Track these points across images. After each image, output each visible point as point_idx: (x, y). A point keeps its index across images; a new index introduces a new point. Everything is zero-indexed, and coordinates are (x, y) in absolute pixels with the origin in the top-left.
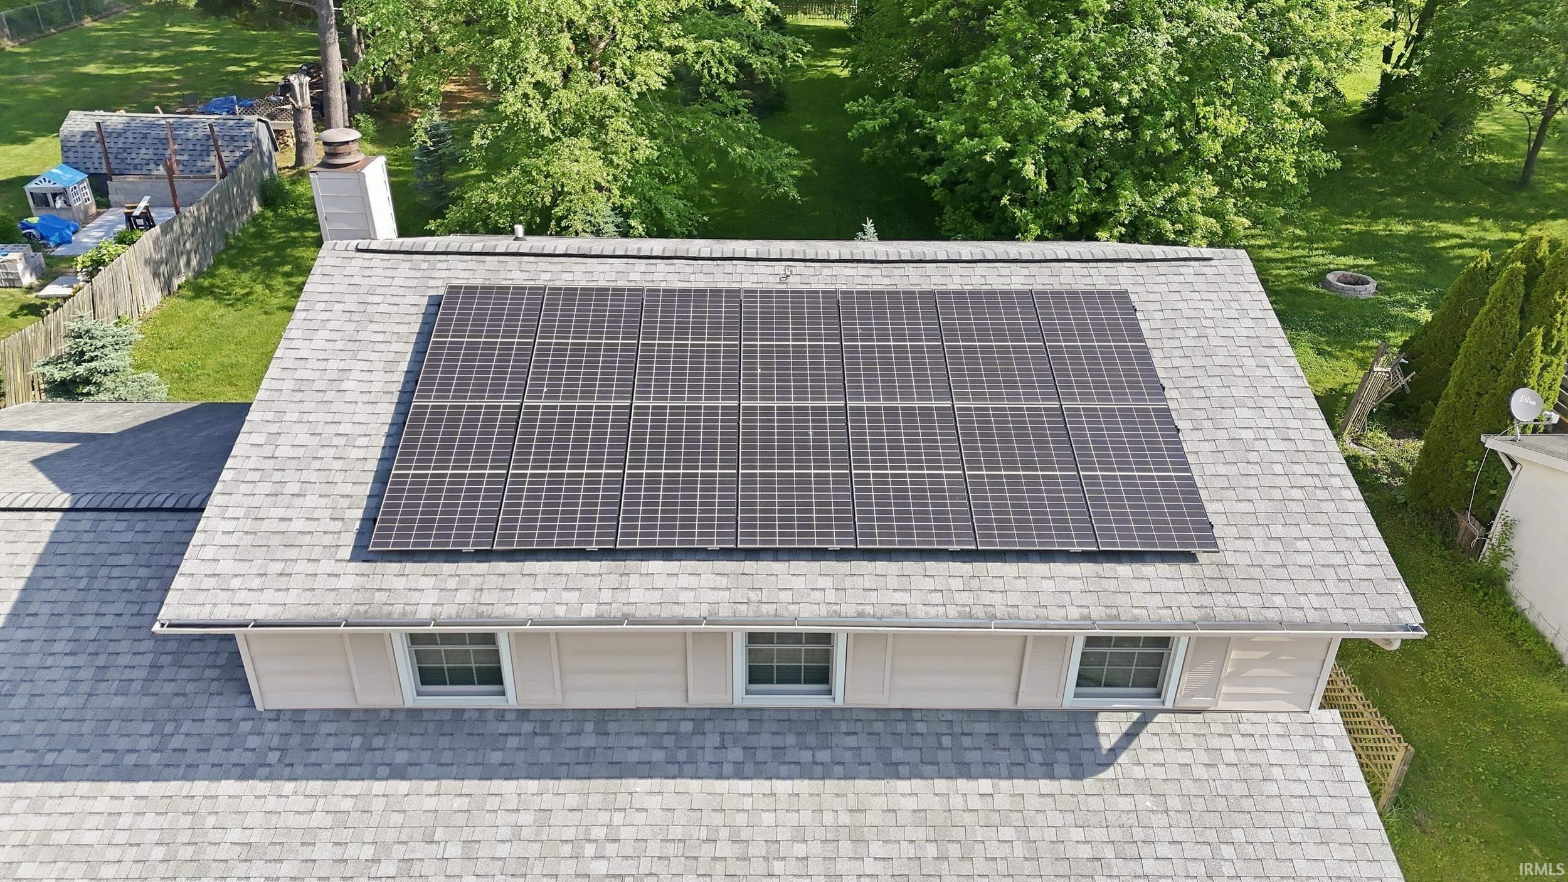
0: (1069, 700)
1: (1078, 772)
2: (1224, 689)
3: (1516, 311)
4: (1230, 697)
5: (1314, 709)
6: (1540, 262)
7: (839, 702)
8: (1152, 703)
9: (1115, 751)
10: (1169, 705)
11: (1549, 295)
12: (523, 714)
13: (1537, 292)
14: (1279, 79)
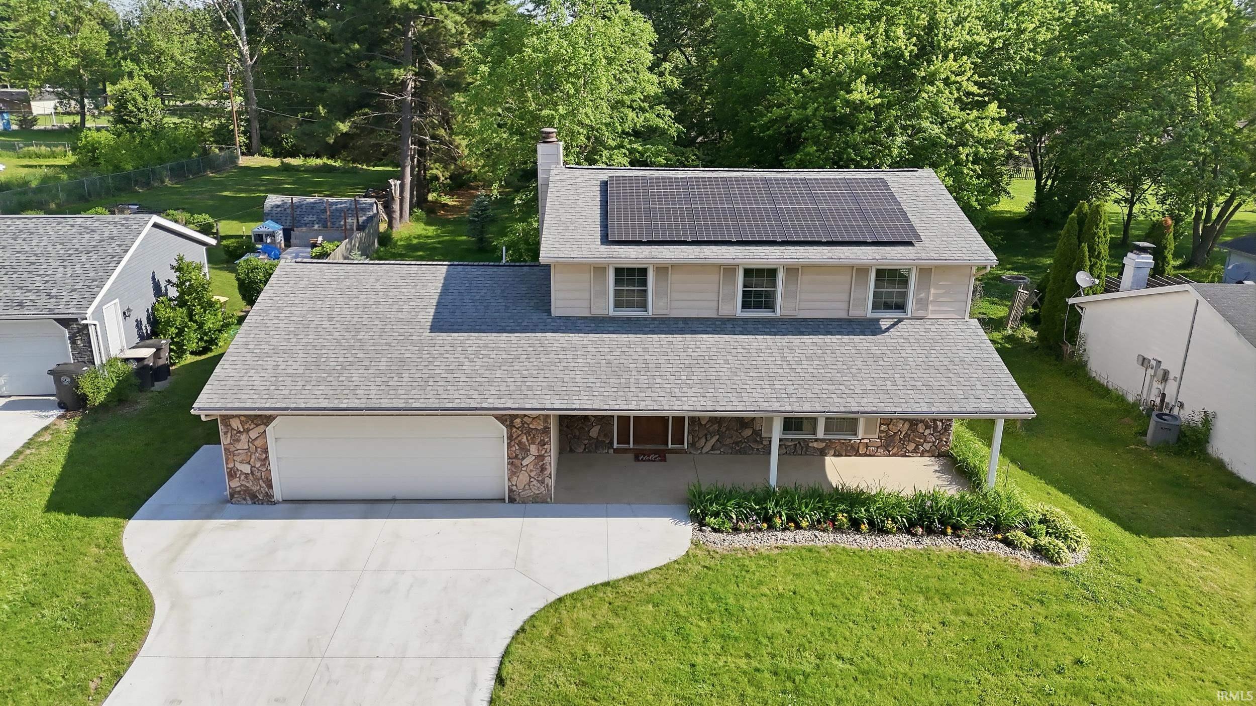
0: (869, 314)
1: (874, 333)
2: (930, 308)
3: (1076, 237)
4: (934, 312)
5: (967, 319)
6: (1085, 215)
7: (778, 315)
8: (902, 315)
9: (888, 329)
10: (909, 316)
11: (1090, 228)
12: (654, 319)
13: (1085, 229)
14: (963, 157)
